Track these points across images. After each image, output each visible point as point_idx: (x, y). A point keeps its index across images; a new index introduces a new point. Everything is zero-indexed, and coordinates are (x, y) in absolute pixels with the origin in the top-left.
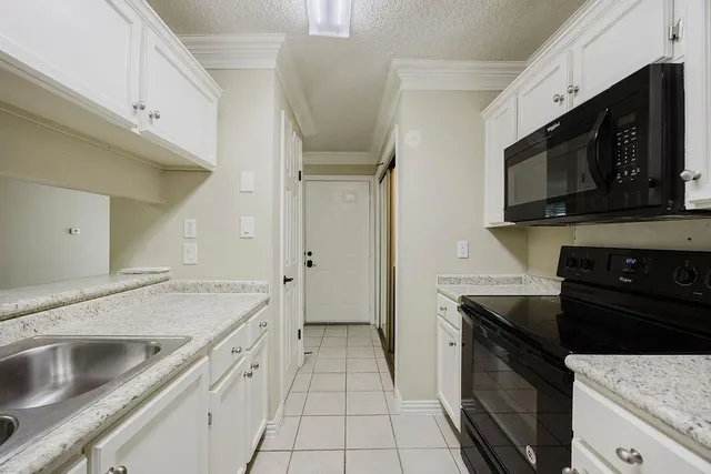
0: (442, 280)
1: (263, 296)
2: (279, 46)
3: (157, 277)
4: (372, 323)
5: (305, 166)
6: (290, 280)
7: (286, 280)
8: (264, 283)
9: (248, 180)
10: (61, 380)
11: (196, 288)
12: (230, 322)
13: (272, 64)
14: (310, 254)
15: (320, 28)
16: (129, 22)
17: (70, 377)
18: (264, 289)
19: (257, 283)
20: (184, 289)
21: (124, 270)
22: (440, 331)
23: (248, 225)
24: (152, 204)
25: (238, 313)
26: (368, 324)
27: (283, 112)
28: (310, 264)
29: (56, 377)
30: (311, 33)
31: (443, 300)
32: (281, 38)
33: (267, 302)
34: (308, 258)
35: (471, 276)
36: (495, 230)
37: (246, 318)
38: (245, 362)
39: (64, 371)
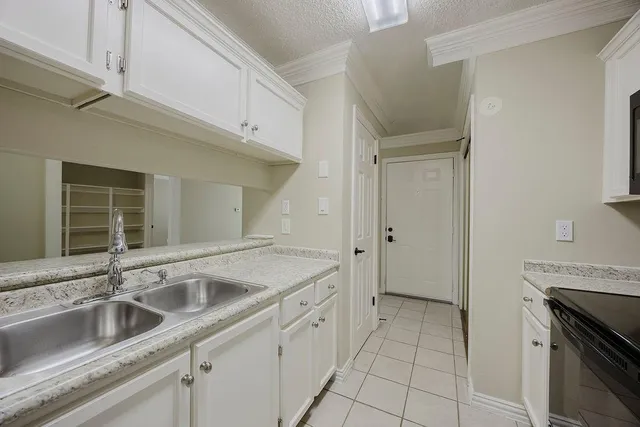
0: (529, 266)
1: (334, 263)
2: (347, 51)
3: (265, 242)
4: (455, 302)
5: (380, 150)
6: (360, 252)
7: (357, 252)
8: (335, 252)
9: (324, 168)
10: (202, 301)
11: (289, 252)
12: (299, 280)
13: (343, 68)
14: (390, 230)
15: (380, 23)
16: (239, 68)
17: (206, 301)
18: (336, 257)
19: (330, 251)
20: (282, 252)
21: (249, 236)
22: (526, 325)
23: (324, 204)
24: (265, 191)
25: (308, 275)
26: (451, 304)
27: (354, 106)
28: (390, 239)
29: (199, 299)
30: (372, 30)
31: (529, 290)
32: (349, 43)
33: (337, 268)
34: (389, 234)
35: (579, 264)
36: (620, 206)
37: (314, 279)
38: (313, 314)
39: (203, 296)
